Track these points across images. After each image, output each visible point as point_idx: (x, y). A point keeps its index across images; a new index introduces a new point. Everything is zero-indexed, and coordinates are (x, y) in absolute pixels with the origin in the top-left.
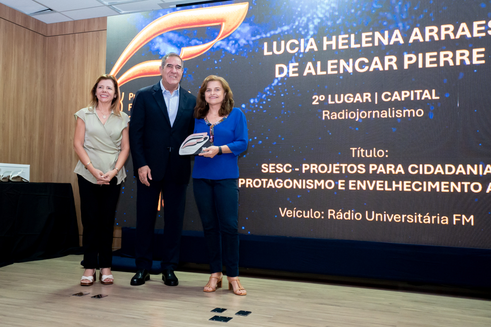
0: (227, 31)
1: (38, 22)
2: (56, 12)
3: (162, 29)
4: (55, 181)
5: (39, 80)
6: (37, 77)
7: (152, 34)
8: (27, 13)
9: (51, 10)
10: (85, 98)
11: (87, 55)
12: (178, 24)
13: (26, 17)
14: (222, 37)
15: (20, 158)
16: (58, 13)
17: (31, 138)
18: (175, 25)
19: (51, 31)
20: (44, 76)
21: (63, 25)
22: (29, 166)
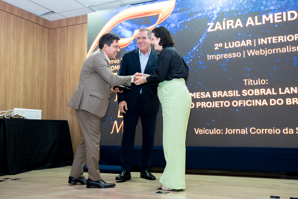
0: (163, 18)
1: (45, 20)
2: (56, 13)
3: (122, 19)
4: (57, 119)
5: (46, 56)
6: (45, 55)
7: (116, 22)
8: (38, 15)
9: (53, 12)
10: (75, 67)
11: (76, 39)
12: (132, 16)
13: (38, 18)
14: (159, 22)
15: (35, 106)
16: (57, 14)
17: (42, 93)
18: (130, 16)
19: (53, 26)
20: (49, 54)
21: (60, 21)
22: (41, 111)
